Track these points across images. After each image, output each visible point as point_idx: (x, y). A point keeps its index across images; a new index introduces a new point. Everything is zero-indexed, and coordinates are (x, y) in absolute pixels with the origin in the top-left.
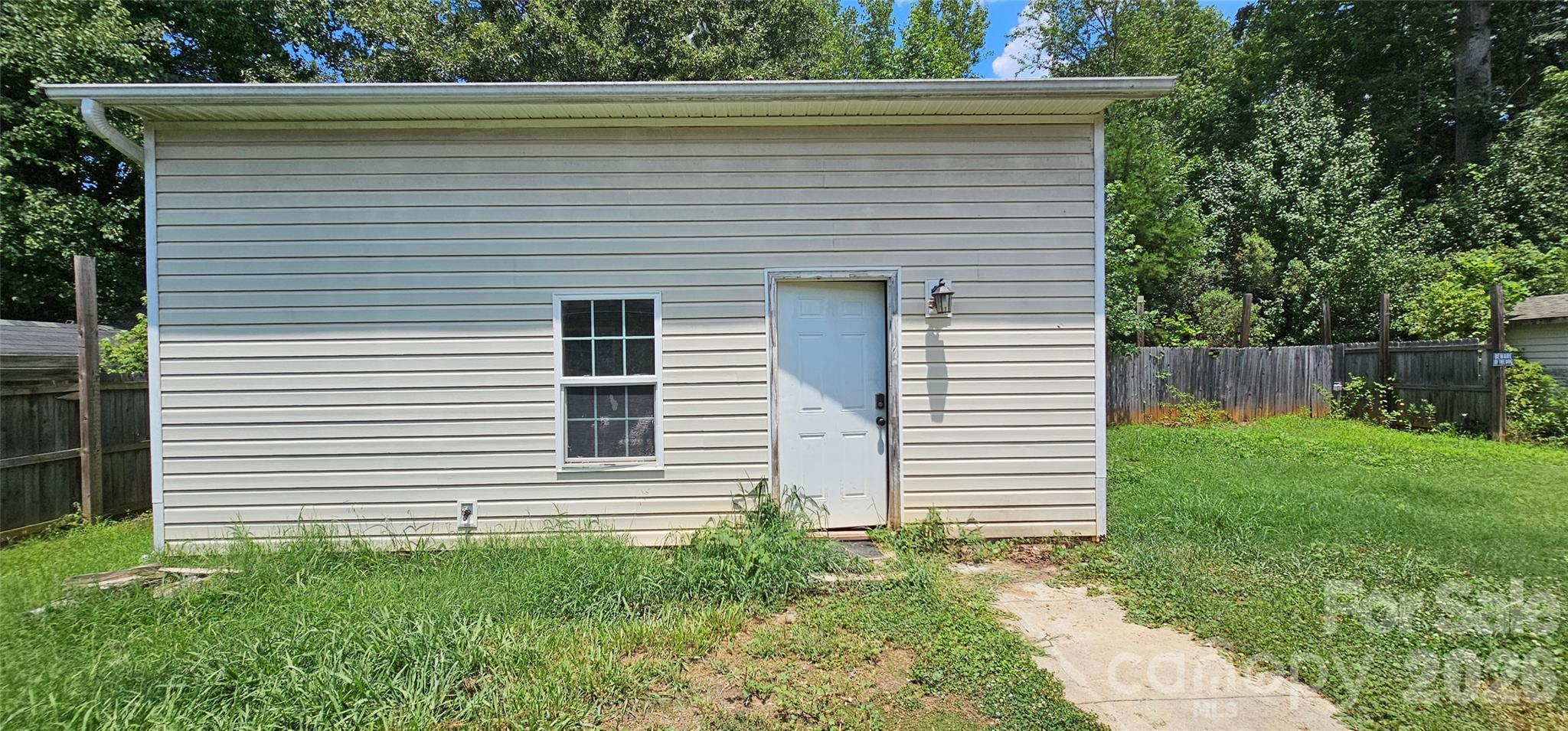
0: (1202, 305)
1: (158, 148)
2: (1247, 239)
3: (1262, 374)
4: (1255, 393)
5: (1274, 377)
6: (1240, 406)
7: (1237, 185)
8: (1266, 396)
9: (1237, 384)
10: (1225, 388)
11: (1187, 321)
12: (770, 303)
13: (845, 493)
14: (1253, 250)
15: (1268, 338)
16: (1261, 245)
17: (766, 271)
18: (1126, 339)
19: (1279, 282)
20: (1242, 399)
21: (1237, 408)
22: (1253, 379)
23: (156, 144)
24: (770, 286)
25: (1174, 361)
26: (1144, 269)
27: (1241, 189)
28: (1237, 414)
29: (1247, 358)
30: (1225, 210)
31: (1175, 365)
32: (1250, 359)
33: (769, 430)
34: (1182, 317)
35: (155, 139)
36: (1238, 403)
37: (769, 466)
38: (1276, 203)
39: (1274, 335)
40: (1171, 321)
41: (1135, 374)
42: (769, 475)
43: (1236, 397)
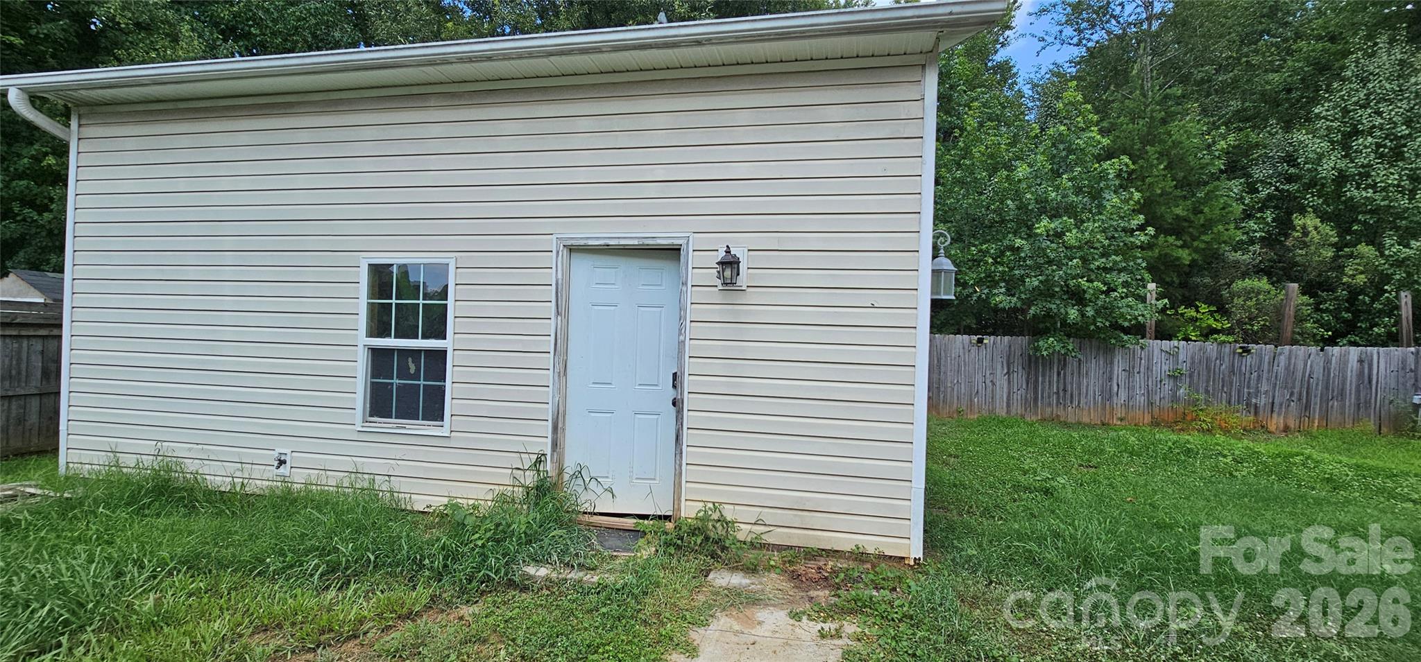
0: (1233, 295)
1: (81, 129)
2: (1298, 221)
3: (1310, 377)
4: (1300, 399)
5: (1328, 383)
6: (1279, 414)
7: (1291, 160)
8: (1316, 404)
9: (1274, 387)
10: (1258, 391)
11: (1211, 313)
12: (557, 271)
13: (635, 476)
14: (1305, 233)
15: (1322, 336)
16: (1316, 228)
17: (554, 237)
18: (1127, 331)
19: (1341, 269)
20: (1281, 405)
21: (1275, 415)
22: (1298, 384)
23: (80, 126)
24: (558, 252)
25: (1192, 358)
26: (1161, 255)
27: (1296, 165)
28: (1274, 421)
29: (1290, 358)
30: (1277, 189)
31: (1193, 363)
32: (1293, 361)
33: (550, 403)
34: (1204, 308)
35: (79, 122)
36: (1276, 409)
37: (549, 441)
38: (1342, 178)
39: (1330, 333)
40: (1191, 313)
41: (1142, 370)
42: (548, 451)
43: (1273, 403)
